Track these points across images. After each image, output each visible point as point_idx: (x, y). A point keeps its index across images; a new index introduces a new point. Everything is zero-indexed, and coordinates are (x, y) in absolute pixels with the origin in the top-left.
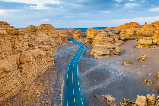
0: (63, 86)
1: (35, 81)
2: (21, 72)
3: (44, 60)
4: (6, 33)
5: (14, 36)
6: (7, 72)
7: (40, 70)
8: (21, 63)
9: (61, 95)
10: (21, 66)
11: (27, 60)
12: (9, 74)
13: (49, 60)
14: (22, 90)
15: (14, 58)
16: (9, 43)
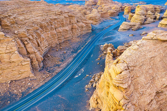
0: (89, 41)
1: (78, 37)
2: (72, 32)
3: (84, 29)
4: (68, 17)
5: (71, 18)
6: (67, 31)
7: (82, 33)
8: (73, 29)
9: (86, 44)
10: (73, 30)
11: (75, 27)
12: (68, 32)
13: (88, 29)
14: (72, 38)
15: (70, 26)
16: (69, 20)
